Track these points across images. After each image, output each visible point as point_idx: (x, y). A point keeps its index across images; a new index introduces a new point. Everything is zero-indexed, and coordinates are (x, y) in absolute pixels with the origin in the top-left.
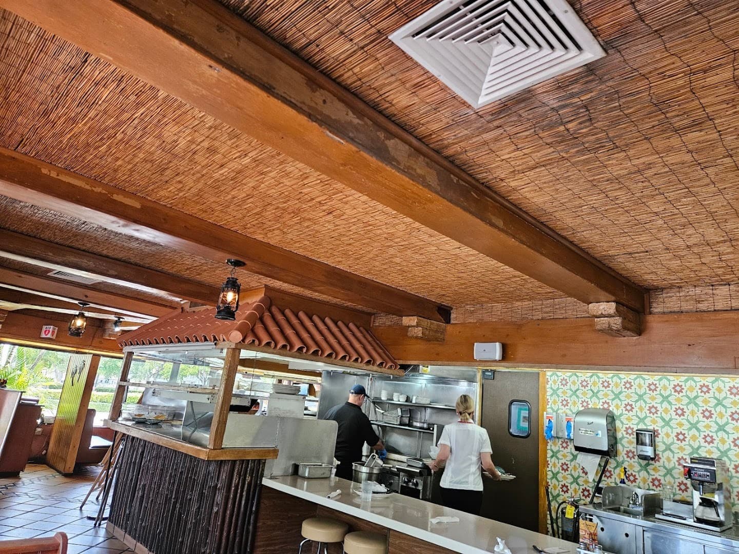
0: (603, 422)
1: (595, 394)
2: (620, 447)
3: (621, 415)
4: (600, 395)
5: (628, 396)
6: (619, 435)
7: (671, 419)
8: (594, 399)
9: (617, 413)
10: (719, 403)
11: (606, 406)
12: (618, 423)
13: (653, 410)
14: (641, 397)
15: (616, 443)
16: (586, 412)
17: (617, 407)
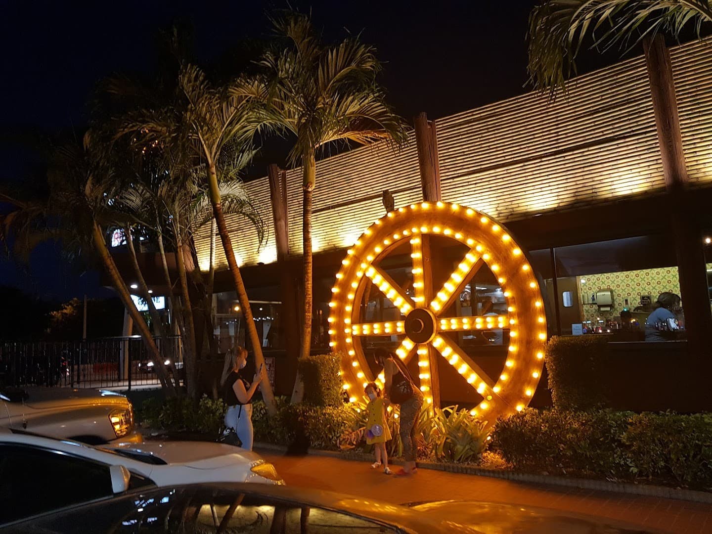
0: (610, 293)
1: (603, 283)
2: (615, 303)
3: (615, 289)
4: (606, 283)
5: (618, 282)
6: (615, 298)
7: (635, 288)
8: (604, 285)
9: (613, 289)
10: (653, 279)
11: (608, 287)
12: (614, 293)
13: (628, 285)
14: (623, 281)
15: (614, 301)
16: (600, 290)
17: (613, 287)
